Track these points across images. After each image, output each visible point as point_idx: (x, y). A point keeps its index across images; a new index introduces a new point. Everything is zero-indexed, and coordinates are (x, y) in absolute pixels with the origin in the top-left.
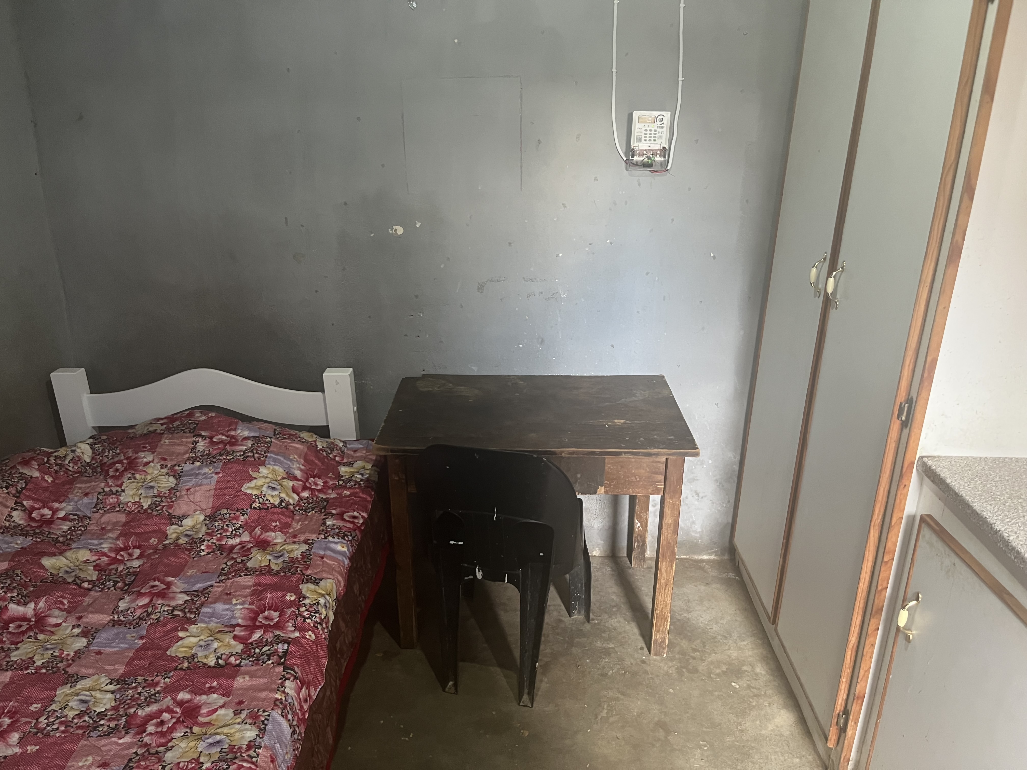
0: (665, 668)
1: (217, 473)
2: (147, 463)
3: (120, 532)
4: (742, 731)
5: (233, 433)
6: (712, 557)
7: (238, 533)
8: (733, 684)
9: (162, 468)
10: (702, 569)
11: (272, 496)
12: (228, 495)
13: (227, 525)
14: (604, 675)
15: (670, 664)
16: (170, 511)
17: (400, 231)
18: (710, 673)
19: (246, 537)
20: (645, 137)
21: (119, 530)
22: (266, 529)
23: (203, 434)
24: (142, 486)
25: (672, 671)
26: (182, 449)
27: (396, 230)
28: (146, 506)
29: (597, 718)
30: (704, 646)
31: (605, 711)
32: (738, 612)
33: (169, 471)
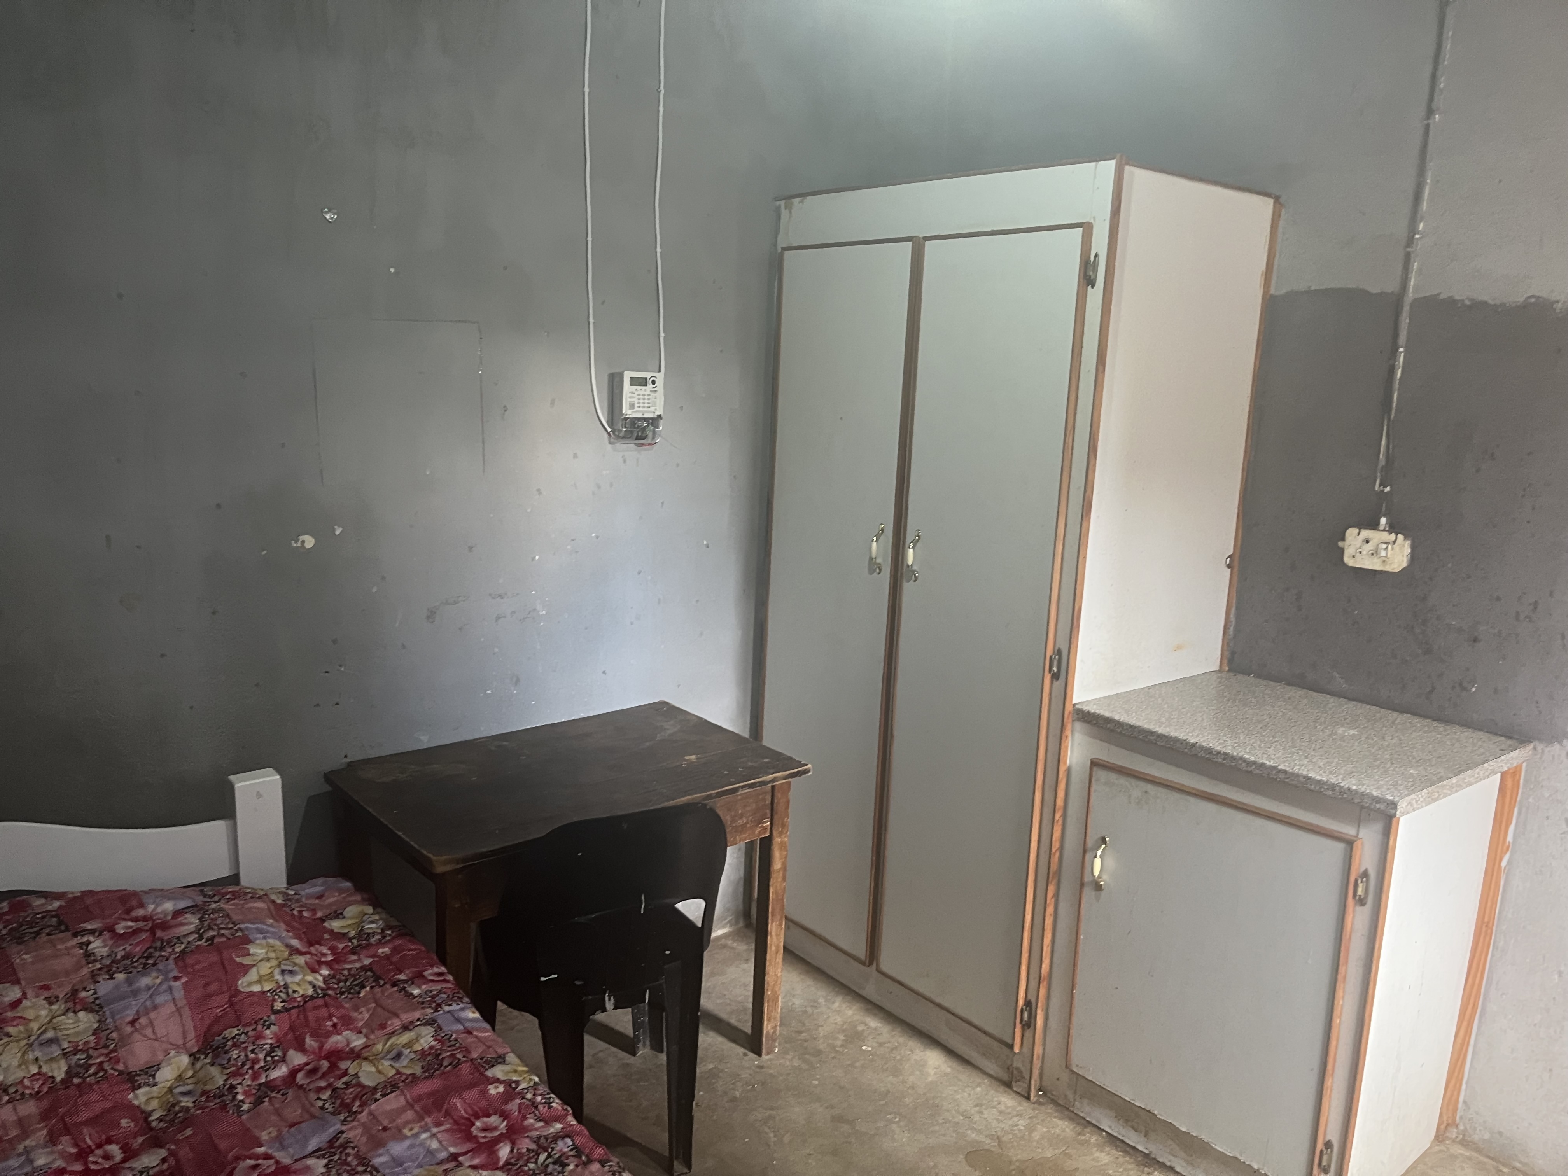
0: (788, 1063)
1: (176, 979)
2: (16, 1004)
3: (45, 1132)
4: (913, 1088)
5: (141, 912)
6: (726, 930)
7: (277, 1058)
8: (864, 1048)
9: (51, 1004)
10: (725, 946)
11: (298, 984)
12: (219, 1007)
13: (253, 1051)
14: (734, 1100)
15: (789, 1057)
16: (121, 1067)
17: (309, 542)
18: (833, 1047)
19: (297, 1058)
20: (639, 403)
21: (41, 1129)
22: (320, 1035)
23: (89, 926)
24: (31, 1045)
25: (796, 1063)
26: (67, 962)
27: (303, 542)
28: (60, 1075)
29: (769, 1146)
30: (804, 1025)
31: (772, 1135)
32: (802, 977)
33: (70, 1005)
